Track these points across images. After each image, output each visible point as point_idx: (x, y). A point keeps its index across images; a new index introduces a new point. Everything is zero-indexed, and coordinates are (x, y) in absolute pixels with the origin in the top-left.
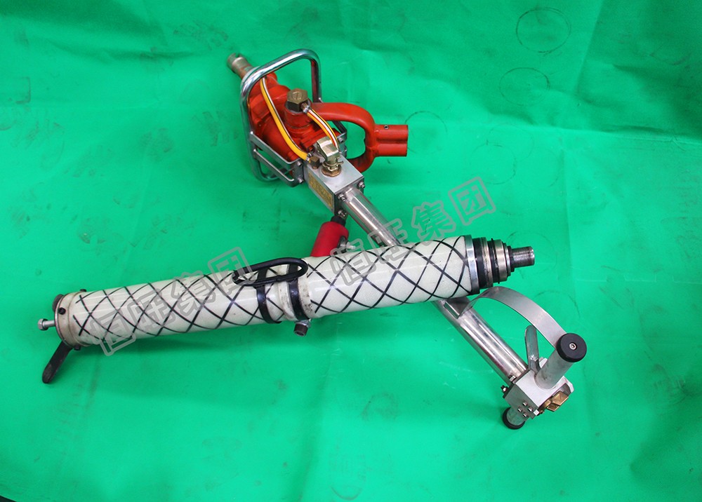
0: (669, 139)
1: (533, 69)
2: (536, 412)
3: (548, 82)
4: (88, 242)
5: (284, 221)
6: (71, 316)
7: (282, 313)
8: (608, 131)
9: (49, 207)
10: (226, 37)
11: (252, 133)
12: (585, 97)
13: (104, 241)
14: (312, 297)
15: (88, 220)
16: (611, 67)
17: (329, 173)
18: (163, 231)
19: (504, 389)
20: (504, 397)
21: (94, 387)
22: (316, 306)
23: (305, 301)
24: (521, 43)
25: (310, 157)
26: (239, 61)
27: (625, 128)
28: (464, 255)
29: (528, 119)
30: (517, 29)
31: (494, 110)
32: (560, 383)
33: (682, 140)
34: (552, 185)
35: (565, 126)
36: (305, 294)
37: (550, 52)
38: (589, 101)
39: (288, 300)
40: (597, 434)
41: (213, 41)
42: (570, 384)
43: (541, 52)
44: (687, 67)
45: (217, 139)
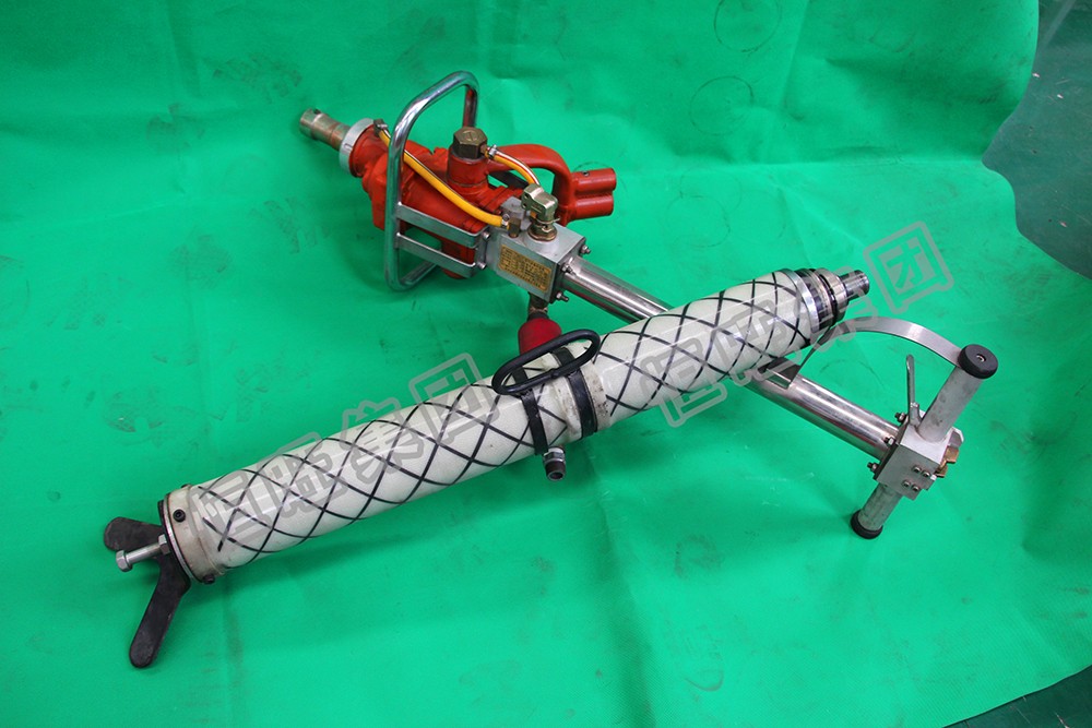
0: (893, 160)
1: (734, 77)
2: (934, 477)
3: (752, 94)
4: (132, 430)
5: (447, 341)
6: (198, 521)
7: (563, 426)
8: (822, 159)
9: (34, 386)
10: (298, 80)
11: (400, 204)
12: (794, 113)
13: (160, 423)
14: (605, 392)
15: (117, 396)
16: (823, 63)
17: (544, 237)
18: (258, 389)
19: (874, 467)
20: (875, 478)
21: (236, 649)
22: (613, 404)
23: (598, 398)
24: (720, 41)
25: (507, 219)
26: (320, 119)
27: (840, 153)
28: (794, 289)
29: (725, 155)
30: (715, 21)
31: (680, 148)
32: (949, 434)
33: (907, 160)
34: (780, 236)
35: (770, 160)
36: (596, 387)
37: (756, 50)
38: (798, 118)
39: (574, 403)
40: (969, 519)
41: (276, 87)
42: (958, 431)
43: (744, 51)
44: (911, 54)
45: (297, 242)
